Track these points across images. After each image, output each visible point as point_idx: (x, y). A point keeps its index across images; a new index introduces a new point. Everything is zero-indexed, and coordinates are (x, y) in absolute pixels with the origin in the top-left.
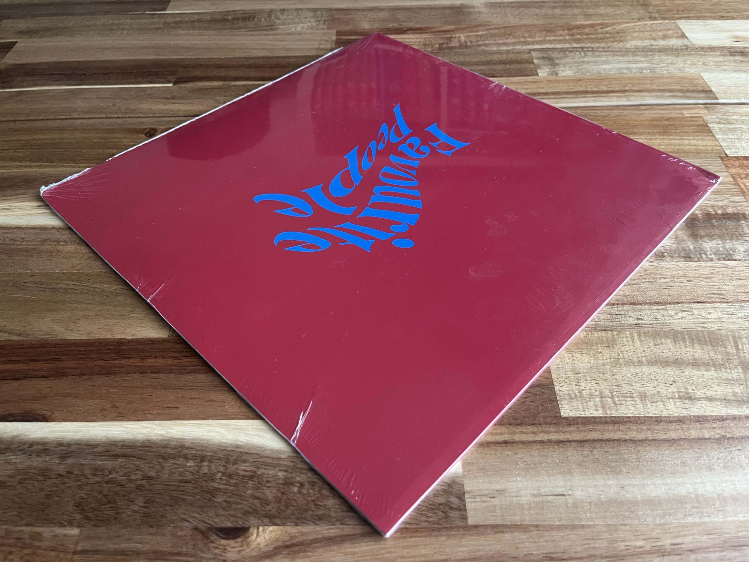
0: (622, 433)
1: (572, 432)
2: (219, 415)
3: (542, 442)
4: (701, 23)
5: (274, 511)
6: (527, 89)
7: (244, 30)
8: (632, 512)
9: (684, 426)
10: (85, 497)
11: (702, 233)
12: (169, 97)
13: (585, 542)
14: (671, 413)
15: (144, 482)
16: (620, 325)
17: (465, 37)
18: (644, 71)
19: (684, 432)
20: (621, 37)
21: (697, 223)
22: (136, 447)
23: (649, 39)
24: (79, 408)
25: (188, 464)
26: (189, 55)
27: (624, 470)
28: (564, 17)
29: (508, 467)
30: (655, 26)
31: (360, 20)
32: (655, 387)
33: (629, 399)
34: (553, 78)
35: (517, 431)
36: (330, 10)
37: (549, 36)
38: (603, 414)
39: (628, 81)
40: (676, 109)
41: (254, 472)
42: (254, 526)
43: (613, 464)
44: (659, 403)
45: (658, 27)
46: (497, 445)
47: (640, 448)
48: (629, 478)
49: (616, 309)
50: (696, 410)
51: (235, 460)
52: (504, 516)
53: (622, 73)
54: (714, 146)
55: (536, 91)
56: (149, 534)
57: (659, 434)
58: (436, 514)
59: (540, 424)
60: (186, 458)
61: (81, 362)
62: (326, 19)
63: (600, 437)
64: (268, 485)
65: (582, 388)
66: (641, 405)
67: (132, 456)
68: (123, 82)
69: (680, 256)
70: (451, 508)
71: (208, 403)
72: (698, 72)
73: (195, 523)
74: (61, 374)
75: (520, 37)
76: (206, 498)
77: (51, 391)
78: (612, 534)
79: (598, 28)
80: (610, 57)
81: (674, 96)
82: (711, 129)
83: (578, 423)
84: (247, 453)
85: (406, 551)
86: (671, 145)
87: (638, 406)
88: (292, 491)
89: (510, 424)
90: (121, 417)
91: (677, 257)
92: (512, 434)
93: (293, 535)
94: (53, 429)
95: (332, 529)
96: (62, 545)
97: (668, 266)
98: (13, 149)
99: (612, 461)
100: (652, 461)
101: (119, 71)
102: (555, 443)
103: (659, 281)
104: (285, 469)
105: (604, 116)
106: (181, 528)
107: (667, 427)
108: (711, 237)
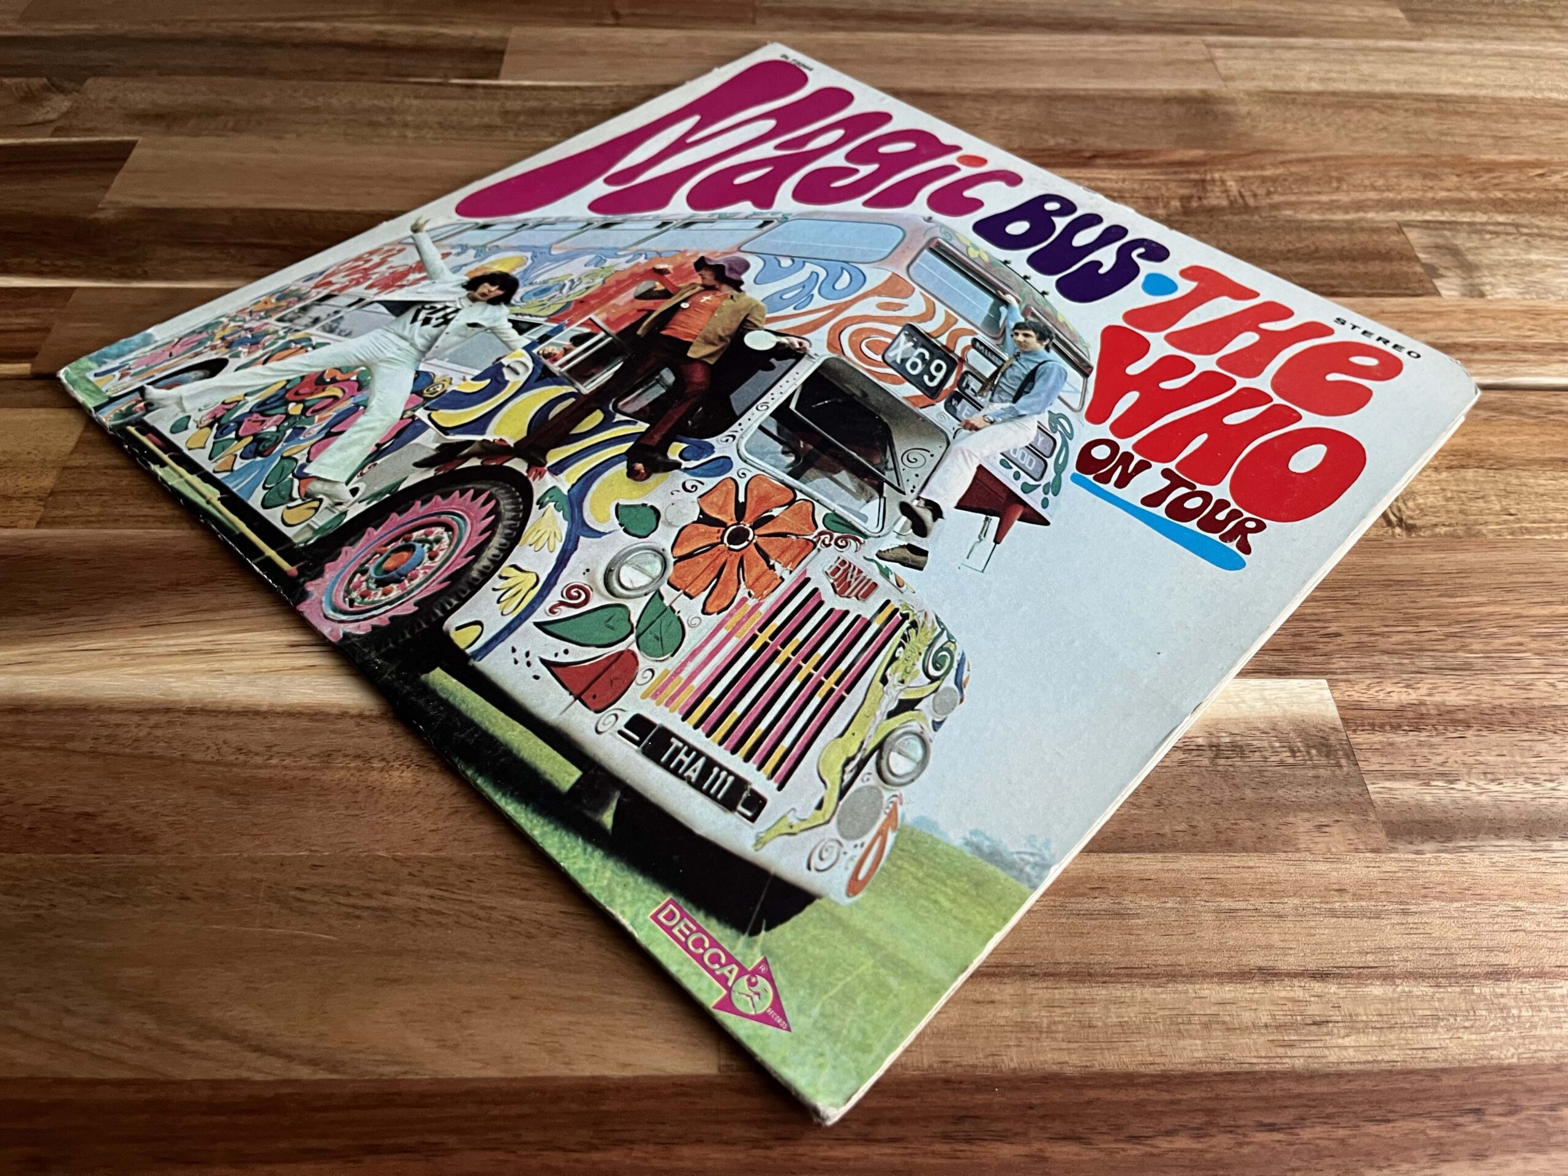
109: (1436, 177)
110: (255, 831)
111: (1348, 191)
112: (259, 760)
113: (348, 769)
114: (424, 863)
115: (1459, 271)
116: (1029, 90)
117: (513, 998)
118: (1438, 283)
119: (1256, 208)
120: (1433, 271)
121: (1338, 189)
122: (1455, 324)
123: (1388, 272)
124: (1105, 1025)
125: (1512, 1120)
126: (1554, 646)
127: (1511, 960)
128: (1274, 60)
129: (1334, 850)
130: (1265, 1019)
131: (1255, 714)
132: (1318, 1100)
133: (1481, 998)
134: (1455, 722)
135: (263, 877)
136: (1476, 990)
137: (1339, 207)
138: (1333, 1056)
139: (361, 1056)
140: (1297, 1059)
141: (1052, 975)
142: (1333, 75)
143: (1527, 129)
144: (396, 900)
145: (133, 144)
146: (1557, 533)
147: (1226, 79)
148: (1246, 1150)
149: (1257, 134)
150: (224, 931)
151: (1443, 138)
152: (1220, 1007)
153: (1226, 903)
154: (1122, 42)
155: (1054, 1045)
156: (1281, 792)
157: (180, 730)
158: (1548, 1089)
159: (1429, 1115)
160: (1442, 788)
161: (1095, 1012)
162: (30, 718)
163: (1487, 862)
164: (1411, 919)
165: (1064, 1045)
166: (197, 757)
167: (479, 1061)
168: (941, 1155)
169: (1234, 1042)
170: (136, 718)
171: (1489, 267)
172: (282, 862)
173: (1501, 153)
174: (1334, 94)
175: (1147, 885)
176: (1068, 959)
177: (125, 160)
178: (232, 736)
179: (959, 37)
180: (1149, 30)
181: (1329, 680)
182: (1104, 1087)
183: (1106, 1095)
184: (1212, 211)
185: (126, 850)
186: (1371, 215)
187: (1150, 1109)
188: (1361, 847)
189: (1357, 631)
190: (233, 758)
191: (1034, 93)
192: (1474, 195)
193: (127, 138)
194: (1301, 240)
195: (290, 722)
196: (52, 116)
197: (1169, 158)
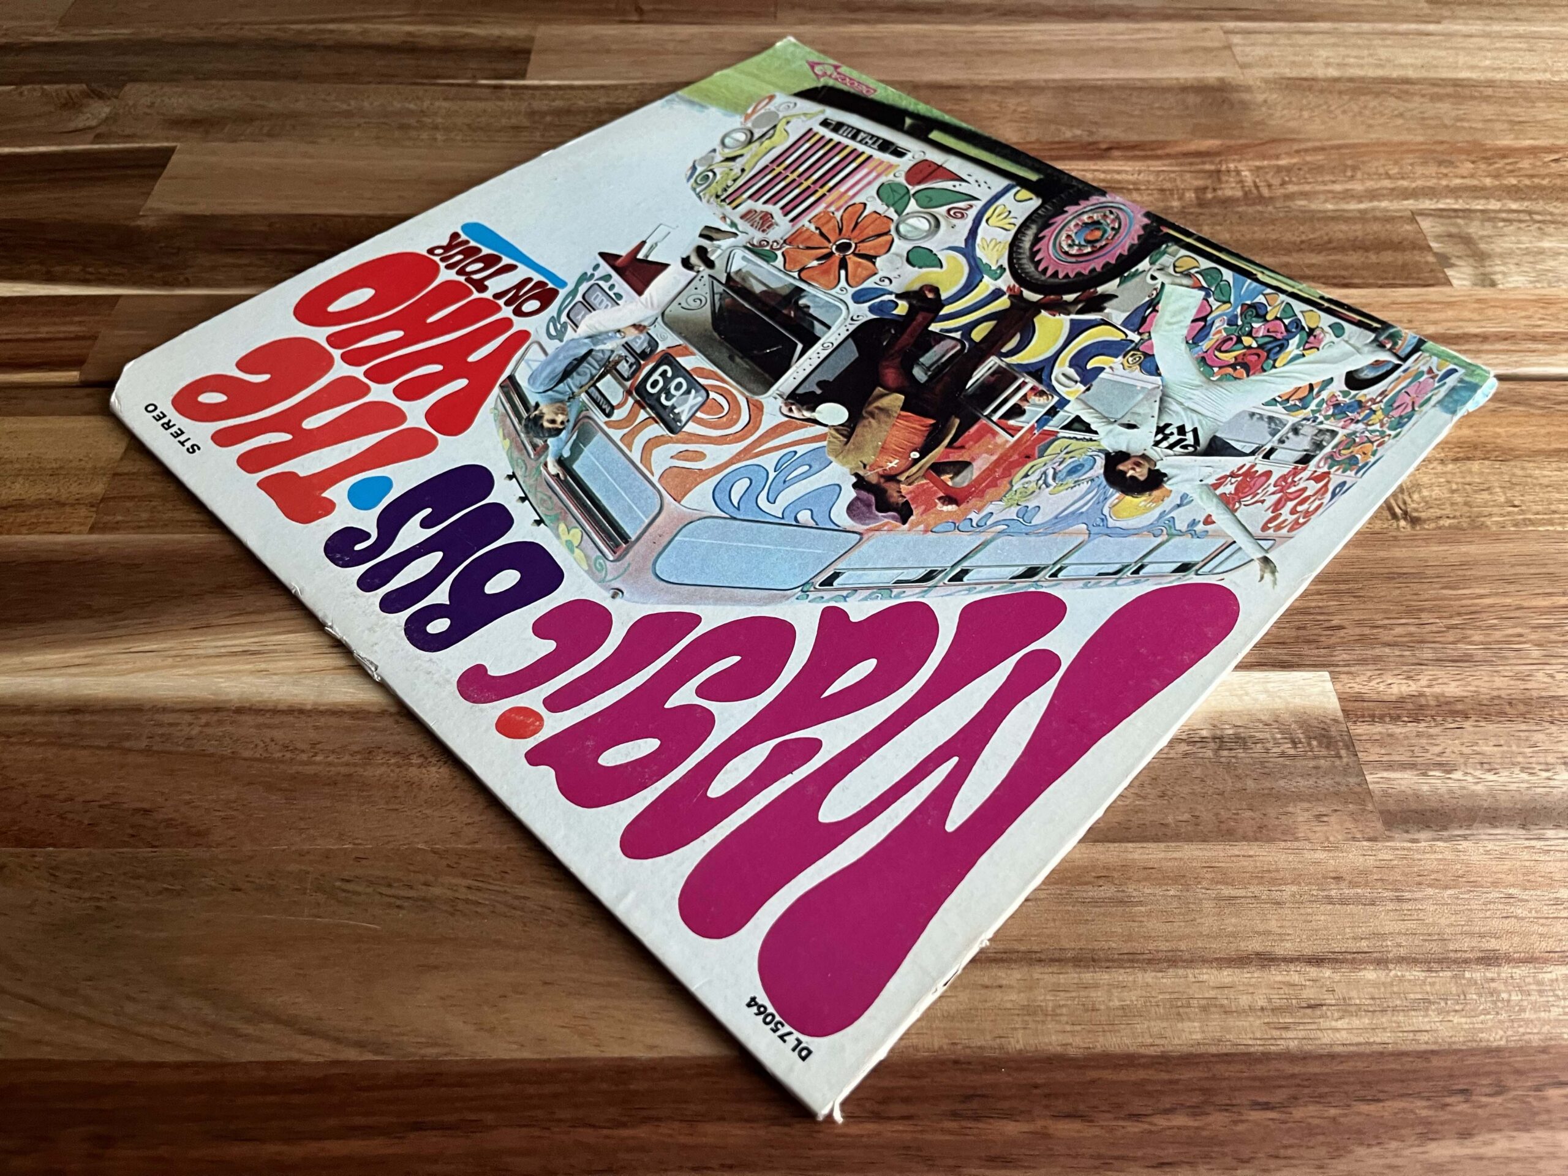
109: (1451, 163)
110: (302, 825)
111: (1362, 180)
112: (304, 757)
113: (389, 765)
114: (461, 855)
115: (1471, 261)
117: (546, 983)
118: (1450, 272)
119: (1271, 198)
120: (1444, 261)
121: (1352, 178)
122: (1466, 314)
123: (1400, 262)
124: (1108, 1008)
125: (1499, 1100)
126: (1553, 637)
127: (1503, 946)
128: (1291, 46)
129: (1331, 839)
130: (1261, 1002)
131: (1258, 706)
132: (1312, 1080)
133: (1472, 982)
134: (1454, 713)
135: (311, 869)
136: (1467, 975)
137: (1353, 196)
138: (1326, 1038)
139: (405, 1038)
140: (1291, 1041)
141: (1058, 960)
142: (1352, 60)
143: (1543, 112)
144: (436, 891)
145: (171, 151)
146: (1560, 524)
147: (1243, 66)
148: (1240, 1128)
149: (1273, 123)
150: (275, 921)
151: (1459, 124)
152: (1218, 991)
153: (1227, 891)
154: (1139, 31)
155: (1058, 1027)
156: (1282, 783)
157: (229, 728)
158: (1535, 1070)
159: (1418, 1095)
160: (1439, 778)
161: (1098, 995)
162: (88, 718)
163: (1481, 850)
164: (1405, 906)
165: (1068, 1028)
166: (247, 754)
167: (515, 1043)
168: (950, 1132)
169: (1232, 1024)
170: (188, 718)
171: (1501, 256)
172: (327, 855)
173: (1516, 138)
174: (1351, 80)
175: (1151, 874)
176: (1073, 945)
177: (164, 166)
178: (278, 734)
179: (978, 27)
180: (1167, 17)
181: (1330, 672)
182: (1104, 1068)
183: (1108, 1075)
184: (1226, 202)
185: (181, 844)
186: (1384, 204)
187: (1149, 1088)
188: (1359, 836)
189: (1359, 623)
190: (279, 755)
191: (1051, 85)
192: (1488, 181)
193: (167, 144)
194: (1314, 230)
195: (333, 721)
196: (94, 123)
197: (1186, 148)
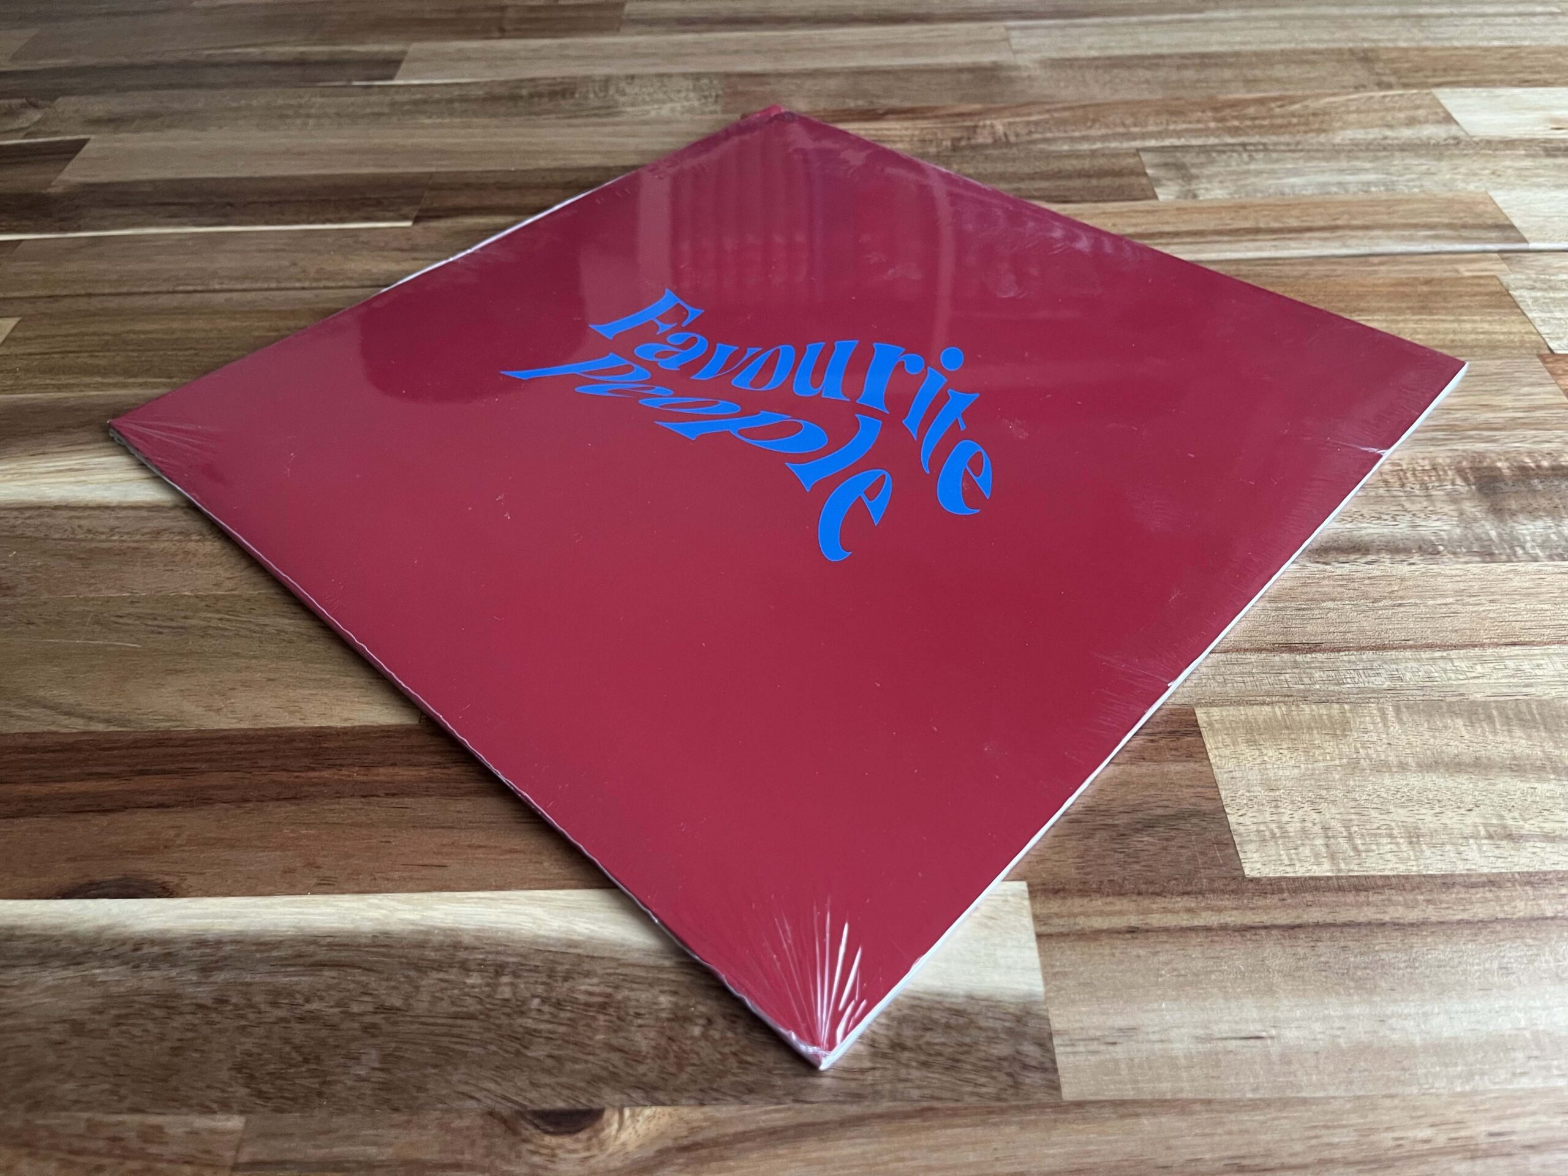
0: (1373, 909)
1: (1269, 908)
2: (531, 880)
3: (1208, 929)
4: (1484, 94)
5: (652, 1077)
6: (1135, 225)
7: (553, 116)
8: (1404, 1070)
9: (1503, 894)
10: (256, 1050)
11: (1514, 505)
12: (406, 247)
13: (1311, 1133)
14: (1473, 867)
15: (378, 1019)
16: (1355, 691)
17: (1004, 125)
18: (1373, 189)
19: (1502, 906)
20: (1322, 122)
21: (1502, 485)
22: (359, 946)
23: (1378, 126)
24: (239, 868)
25: (469, 981)
26: (442, 166)
27: (1383, 984)
28: (1204, 85)
29: (1141, 981)
30: (1391, 101)
31: (790, 95)
32: (1436, 815)
33: (1385, 840)
34: (1189, 203)
35: (1155, 906)
36: (728, 75)
37: (1175, 122)
38: (1332, 871)
39: (1342, 209)
40: (1442, 261)
41: (609, 996)
42: (614, 1107)
43: (1359, 973)
44: (1448, 847)
45: (1396, 102)
46: (1115, 935)
47: (1414, 939)
48: (1396, 1001)
49: (1345, 658)
50: (1523, 861)
51: (568, 971)
52: (1137, 1082)
53: (1328, 193)
54: (1526, 333)
55: (1157, 230)
56: (392, 1126)
57: (1451, 912)
58: (993, 1078)
59: (1201, 893)
60: (465, 968)
61: (238, 774)
62: (720, 92)
63: (1329, 919)
64: (640, 1021)
65: (1286, 818)
66: (1411, 853)
67: (353, 966)
68: (312, 218)
69: (1470, 552)
70: (1025, 1067)
71: (508, 856)
72: (1483, 190)
73: (489, 1102)
74: (199, 800)
75: (1115, 125)
76: (509, 1049)
77: (177, 835)
78: (1366, 1116)
79: (1273, 105)
80: (1301, 162)
81: (1437, 238)
82: (1518, 299)
83: (1281, 891)
84: (593, 957)
85: (935, 1155)
86: (1438, 332)
87: (1405, 855)
88: (689, 1035)
89: (1139, 894)
90: (327, 885)
91: (1464, 554)
92: (1143, 914)
93: (695, 1124)
94: (183, 911)
95: (776, 1111)
96: (208, 1152)
97: (1448, 572)
98: (86, 351)
99: (1356, 968)
100: (1439, 966)
101: (301, 198)
102: (1235, 931)
103: (1431, 602)
104: (673, 989)
105: (1297, 278)
106: (460, 1114)
107: (1467, 896)
108: (1533, 514)
109: (1182, 114)
110: (92, 581)
111: (1099, 128)
112: (103, 537)
114: (217, 598)
115: (1180, 181)
116: (842, 68)
117: (270, 680)
118: (1158, 190)
119: (1016, 144)
120: (1157, 181)
121: (1090, 127)
122: (1166, 219)
123: (1117, 184)
128: (1062, 36)
135: (92, 609)
137: (1087, 140)
139: (145, 716)
142: (1112, 44)
143: (1280, 72)
144: (193, 622)
145: (86, 141)
147: (1015, 52)
149: (1032, 91)
150: (56, 643)
151: (1198, 85)
154: (932, 30)
157: (46, 519)
166: (56, 536)
167: (235, 719)
170: (15, 513)
171: (1208, 177)
172: (108, 600)
173: (1248, 93)
174: (1109, 58)
177: (78, 152)
178: (85, 523)
184: (974, 148)
186: (1114, 145)
190: (83, 536)
191: (846, 70)
192: (1212, 125)
193: (82, 137)
194: (1048, 165)
196: (27, 125)
197: (950, 111)
